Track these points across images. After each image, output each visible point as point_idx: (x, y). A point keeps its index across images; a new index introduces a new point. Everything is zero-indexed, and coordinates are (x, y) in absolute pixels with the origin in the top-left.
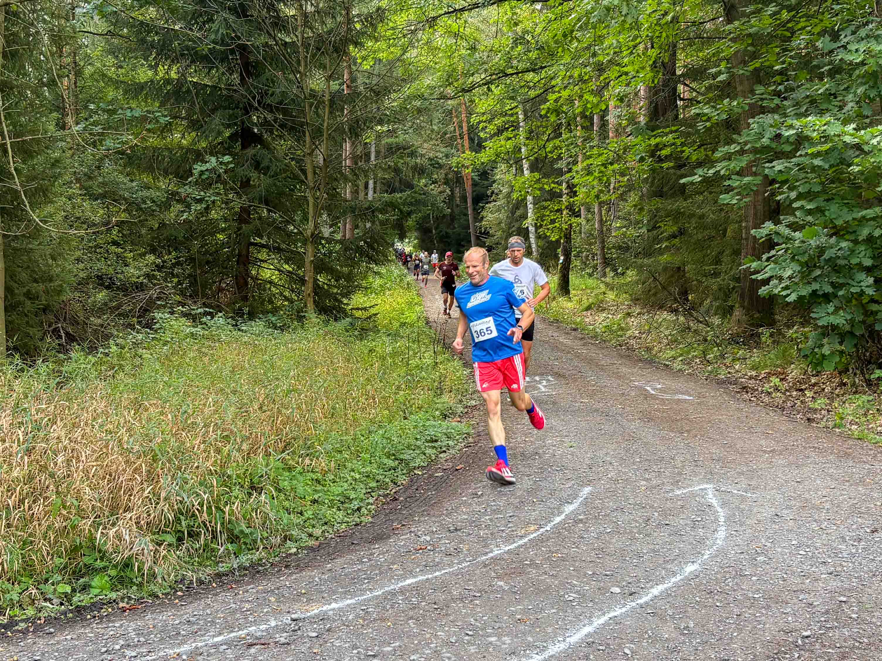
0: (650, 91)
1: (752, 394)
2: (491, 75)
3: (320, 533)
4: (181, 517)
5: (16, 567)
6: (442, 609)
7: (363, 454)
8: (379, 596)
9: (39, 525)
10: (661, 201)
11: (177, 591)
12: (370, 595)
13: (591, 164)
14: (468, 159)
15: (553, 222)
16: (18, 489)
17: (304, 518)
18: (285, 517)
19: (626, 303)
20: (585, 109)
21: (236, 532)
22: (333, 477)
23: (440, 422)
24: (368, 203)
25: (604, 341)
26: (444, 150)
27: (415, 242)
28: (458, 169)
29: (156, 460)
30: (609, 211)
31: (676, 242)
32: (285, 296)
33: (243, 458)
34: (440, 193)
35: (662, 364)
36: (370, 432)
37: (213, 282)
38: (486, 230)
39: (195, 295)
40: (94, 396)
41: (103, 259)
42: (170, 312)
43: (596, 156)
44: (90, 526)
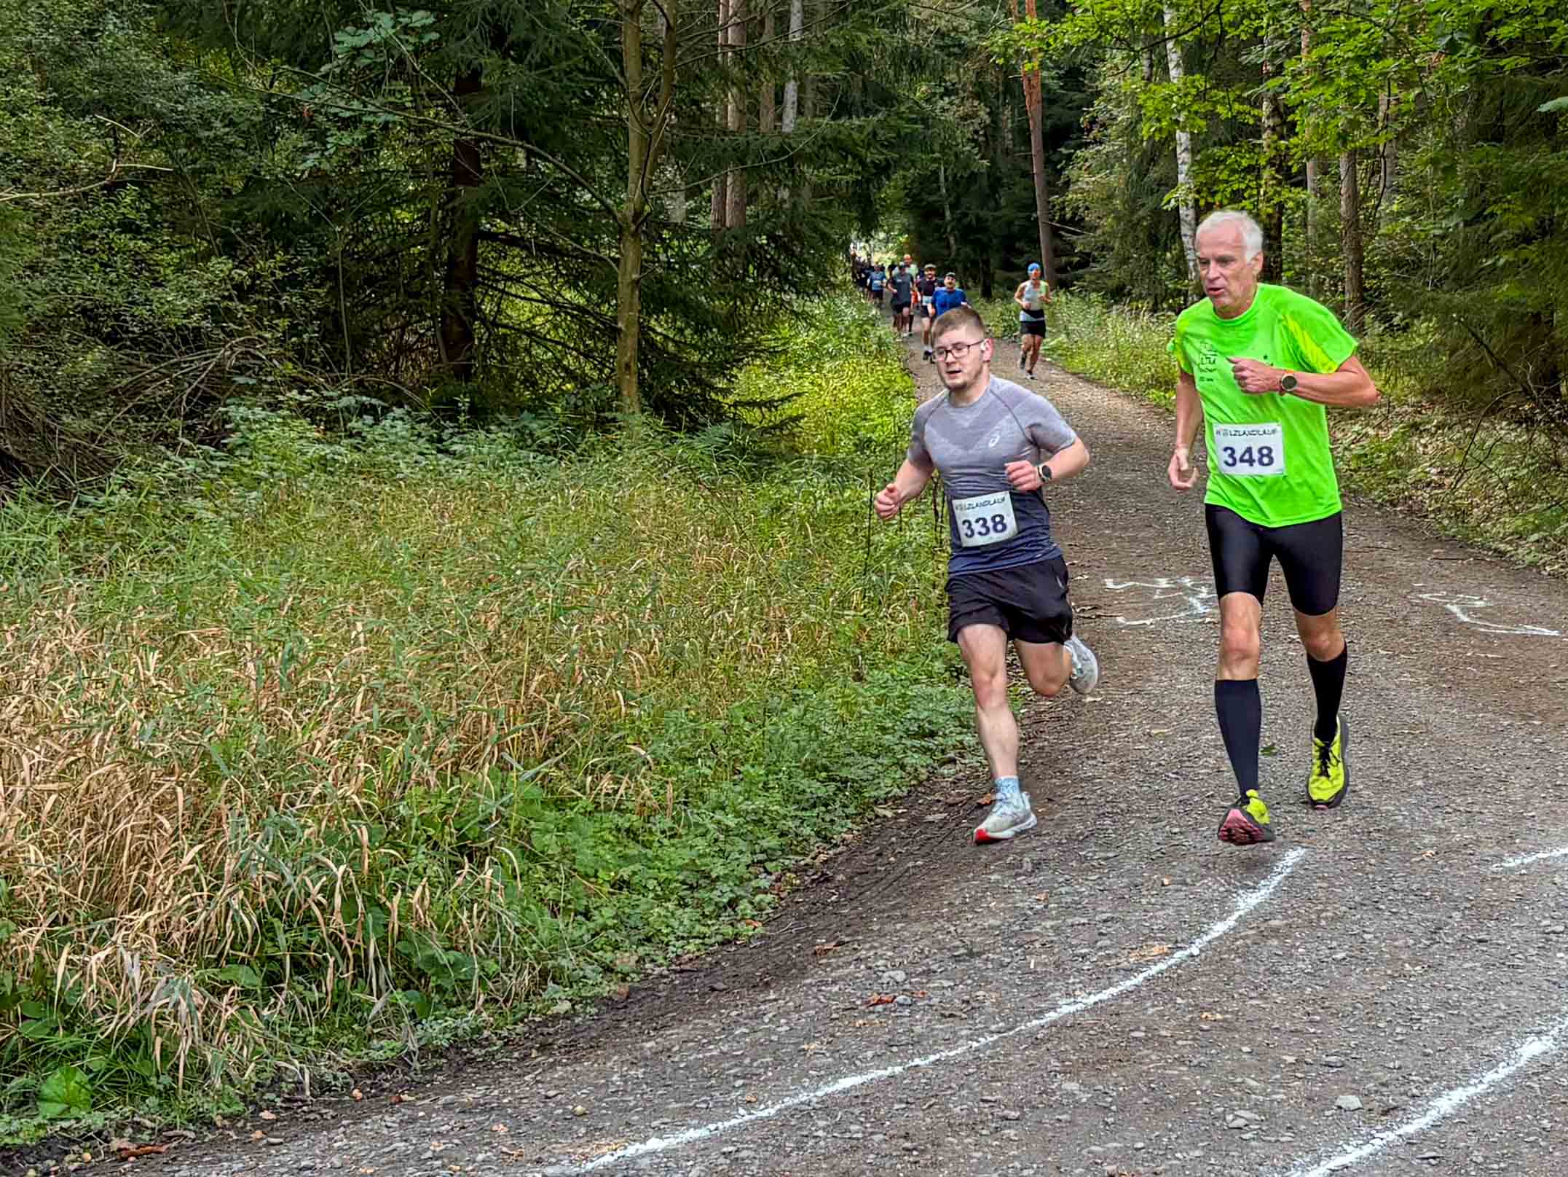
3: (633, 962)
4: (277, 923)
6: (923, 1152)
7: (747, 767)
8: (769, 1118)
10: (1495, 150)
11: (262, 1110)
12: (747, 1118)
13: (1330, 57)
14: (1032, 36)
15: (1237, 196)
17: (591, 925)
18: (545, 924)
19: (1412, 399)
21: (417, 960)
22: (668, 823)
23: (943, 687)
25: (1354, 491)
26: (973, 11)
27: (903, 239)
28: (1007, 60)
29: (211, 777)
30: (1373, 175)
31: (1531, 251)
32: (566, 369)
33: (441, 777)
34: (964, 118)
35: (1490, 549)
36: (768, 712)
37: (383, 331)
38: (1075, 214)
39: (333, 363)
40: (59, 614)
41: (97, 266)
42: (269, 404)
43: (1342, 37)
44: (38, 944)
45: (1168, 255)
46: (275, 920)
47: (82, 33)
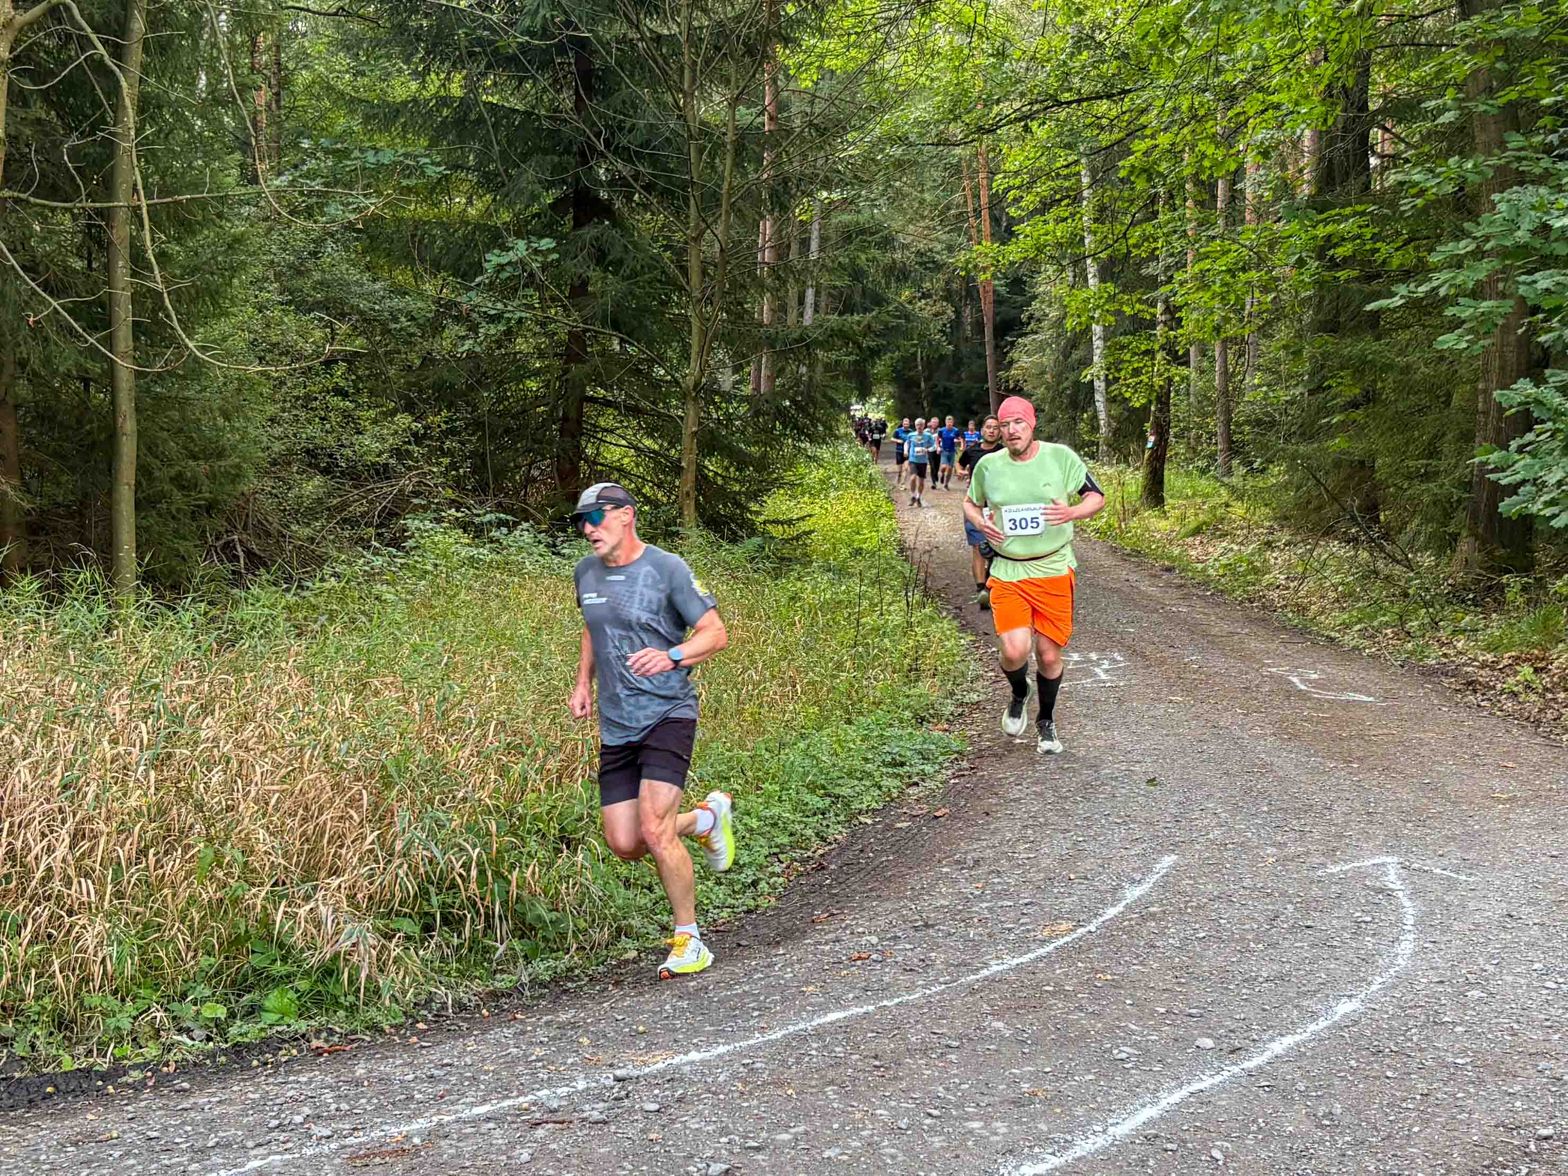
0: (1321, 138)
1: (1483, 694)
2: (1031, 104)
4: (432, 890)
5: (129, 970)
6: (888, 1069)
7: (767, 784)
8: (777, 1041)
9: (174, 895)
10: (1331, 339)
11: (418, 1023)
12: (761, 1039)
13: (1208, 270)
14: (986, 255)
15: (1137, 372)
16: (137, 828)
17: (653, 896)
18: (622, 895)
19: (1266, 524)
20: (1201, 170)
21: (529, 918)
23: (910, 730)
24: (799, 331)
25: (1222, 591)
26: (944, 237)
27: (889, 403)
28: (968, 272)
29: (388, 784)
30: (1240, 357)
31: (1358, 415)
32: (644, 496)
33: (548, 786)
34: (935, 315)
35: (1323, 636)
36: (782, 745)
37: (516, 467)
38: (1016, 386)
39: (481, 489)
40: (283, 665)
41: (317, 420)
42: (435, 519)
43: (1217, 255)
44: (264, 899)
45: (1085, 416)
46: (429, 886)
47: (309, 253)
